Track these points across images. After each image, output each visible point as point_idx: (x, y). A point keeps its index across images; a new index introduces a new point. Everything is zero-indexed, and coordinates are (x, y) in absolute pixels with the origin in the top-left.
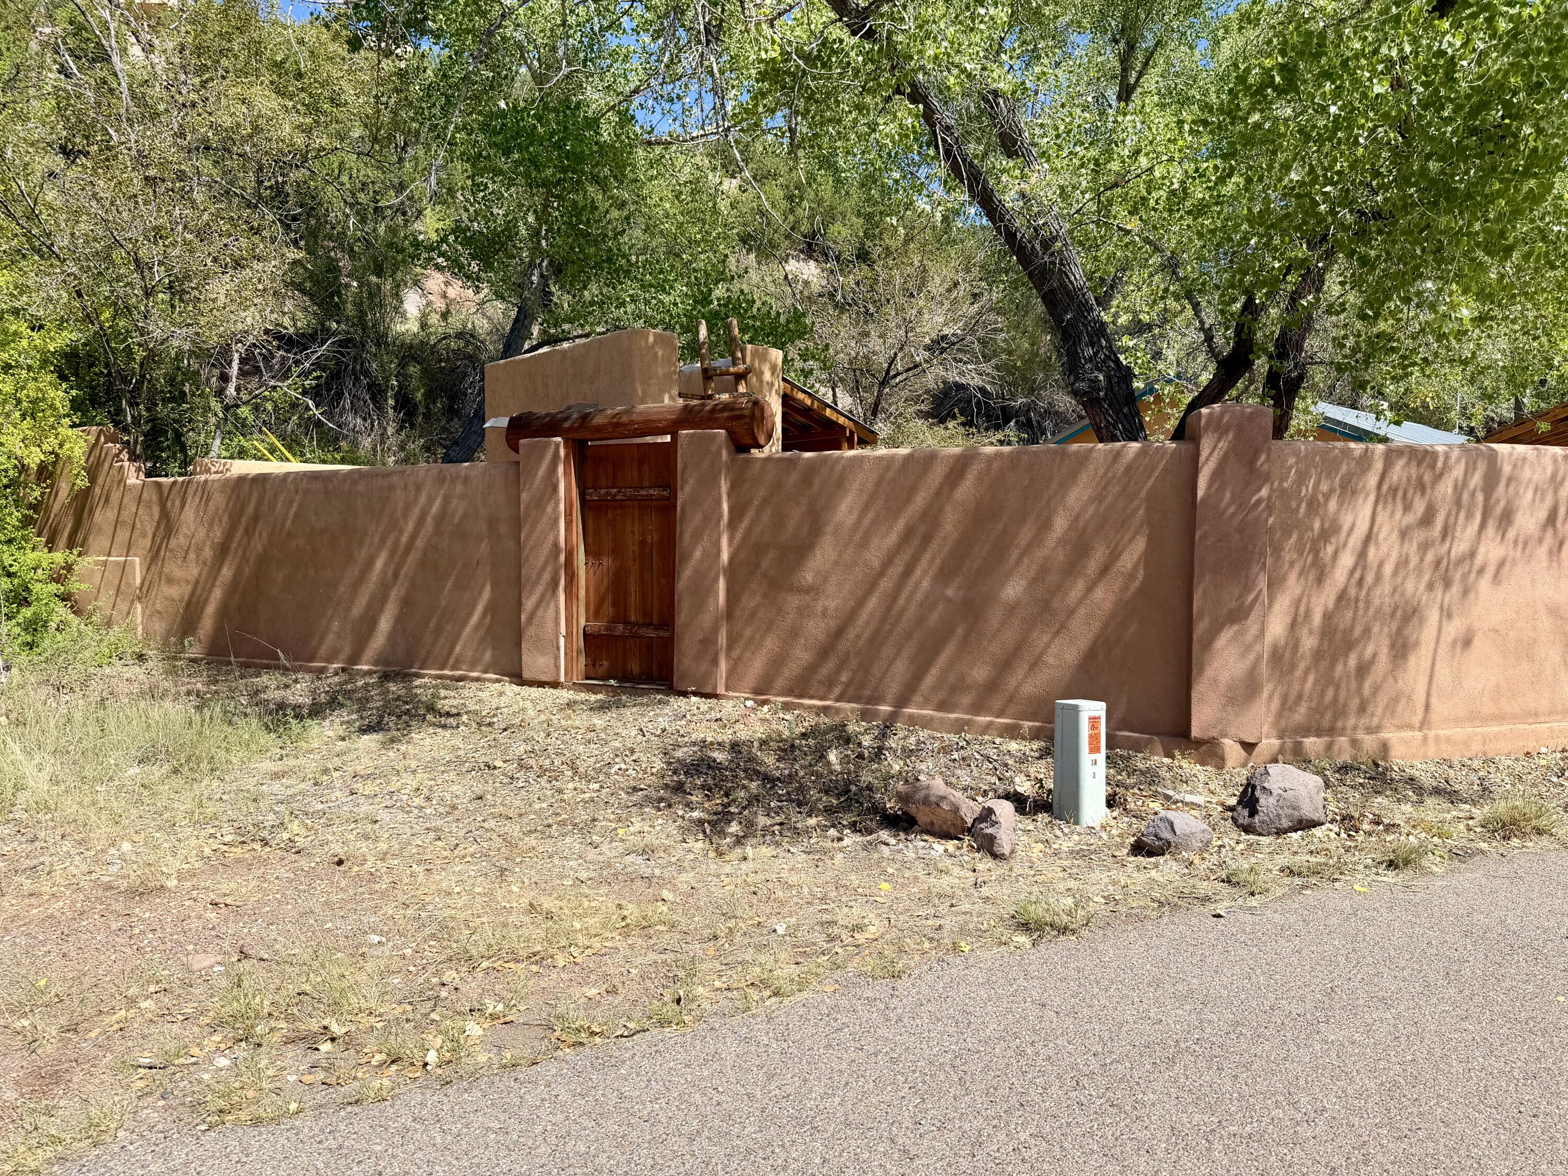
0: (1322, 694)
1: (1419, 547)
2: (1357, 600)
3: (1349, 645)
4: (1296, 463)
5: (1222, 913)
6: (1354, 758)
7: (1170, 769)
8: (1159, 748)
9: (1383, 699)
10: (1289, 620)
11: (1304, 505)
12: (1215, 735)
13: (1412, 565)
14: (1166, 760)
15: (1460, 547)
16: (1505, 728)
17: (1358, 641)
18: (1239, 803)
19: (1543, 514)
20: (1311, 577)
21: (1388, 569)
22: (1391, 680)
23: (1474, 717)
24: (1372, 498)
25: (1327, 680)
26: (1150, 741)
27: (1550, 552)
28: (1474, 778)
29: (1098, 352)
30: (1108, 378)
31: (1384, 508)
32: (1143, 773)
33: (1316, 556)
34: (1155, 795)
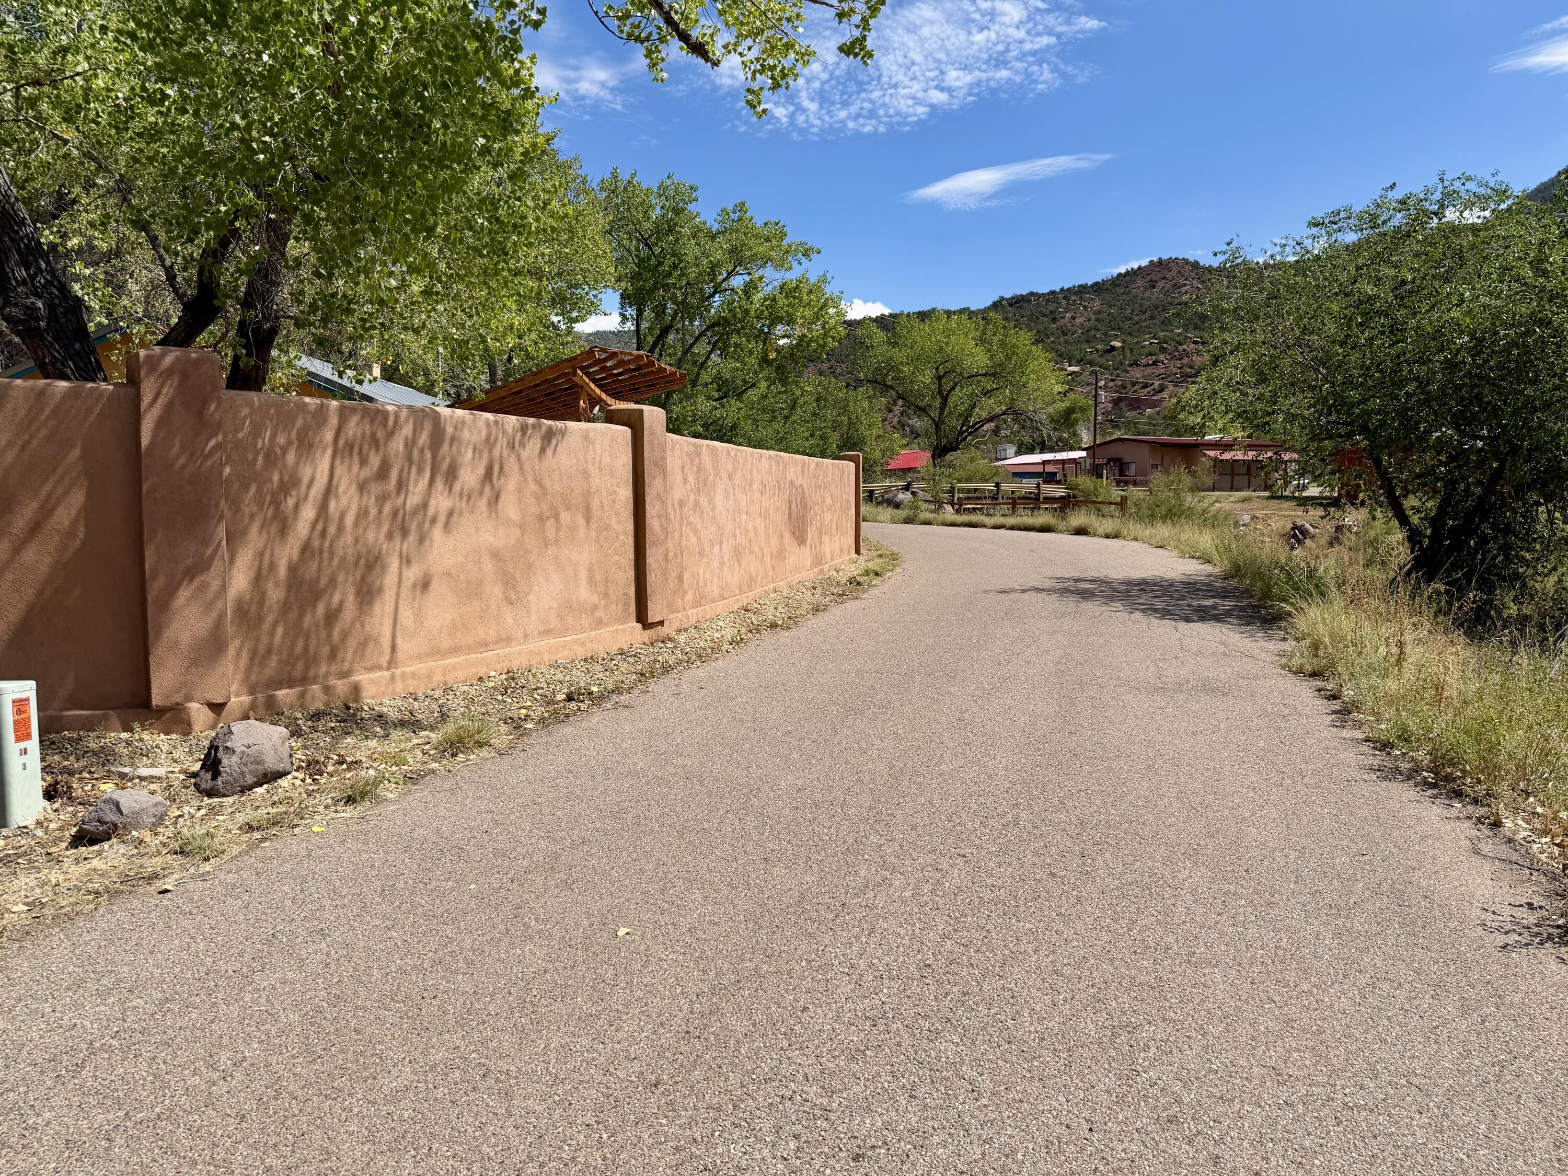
0: (293, 646)
1: (377, 500)
2: (321, 551)
3: (316, 594)
4: (250, 414)
5: (169, 887)
6: (327, 704)
7: (128, 743)
8: (117, 724)
9: (352, 644)
10: (252, 574)
11: (260, 458)
12: (179, 700)
13: (371, 517)
14: (124, 735)
15: (414, 500)
16: (461, 659)
17: (324, 591)
18: (202, 768)
19: (481, 471)
20: (273, 529)
21: (349, 520)
22: (358, 626)
23: (435, 652)
24: (329, 452)
25: (296, 630)
26: (105, 718)
27: (489, 504)
28: (435, 706)
29: (36, 275)
30: (51, 307)
31: (342, 462)
32: (95, 753)
33: (277, 509)
34: (108, 776)
